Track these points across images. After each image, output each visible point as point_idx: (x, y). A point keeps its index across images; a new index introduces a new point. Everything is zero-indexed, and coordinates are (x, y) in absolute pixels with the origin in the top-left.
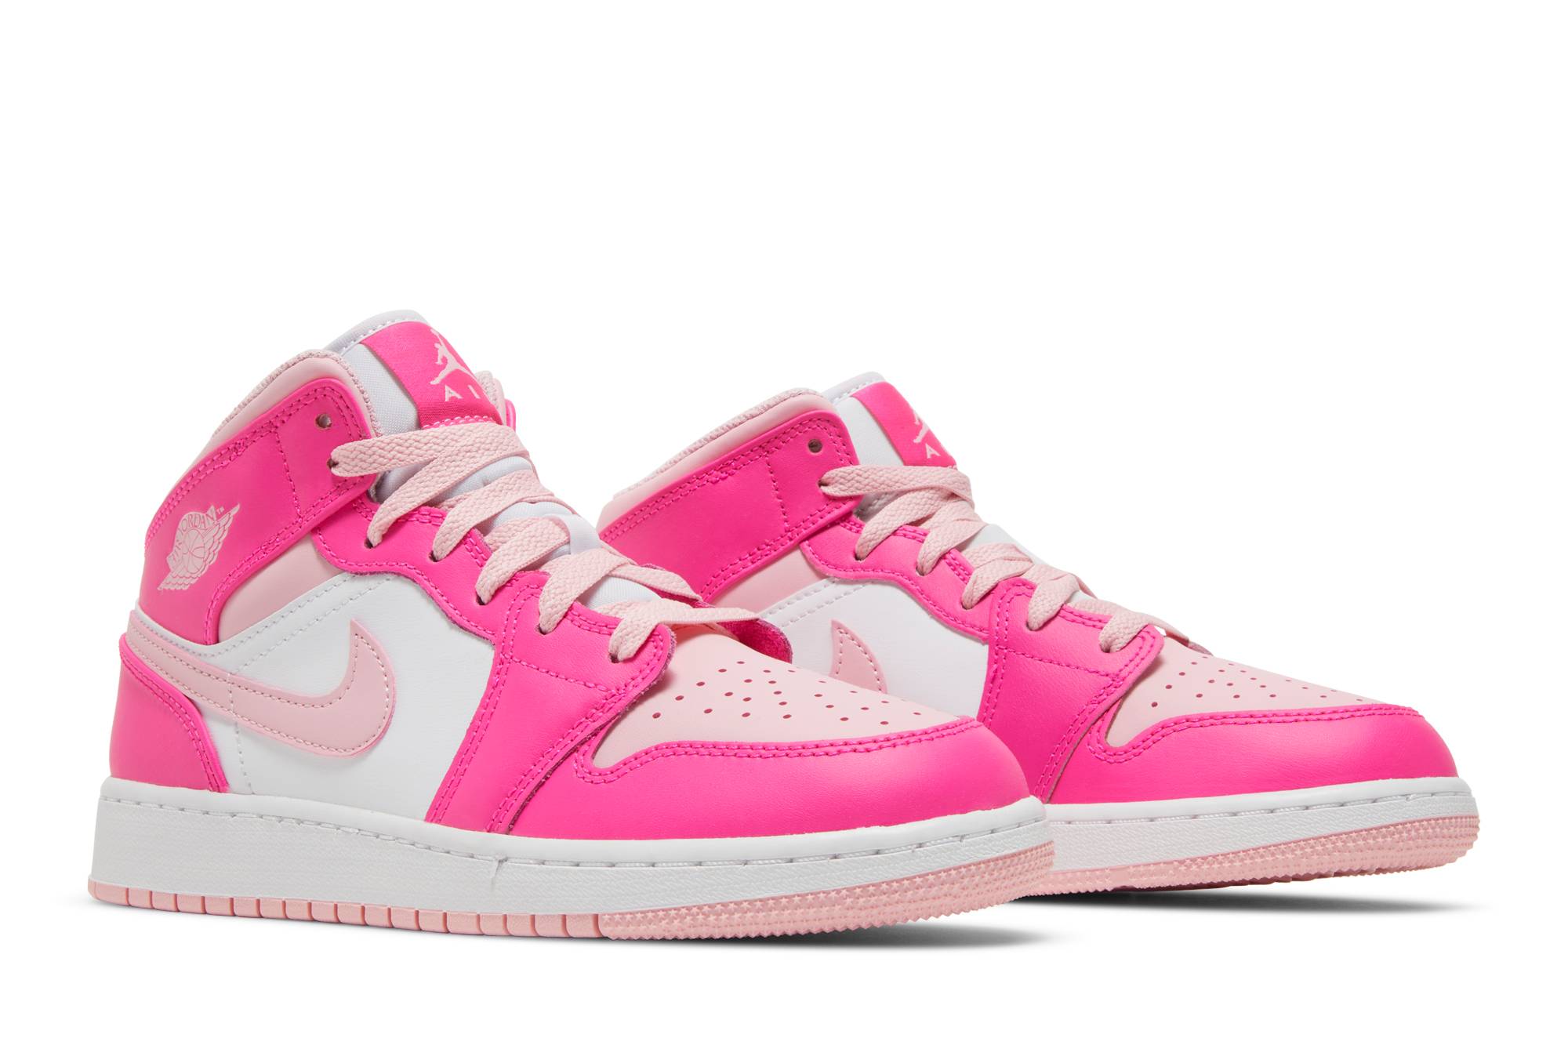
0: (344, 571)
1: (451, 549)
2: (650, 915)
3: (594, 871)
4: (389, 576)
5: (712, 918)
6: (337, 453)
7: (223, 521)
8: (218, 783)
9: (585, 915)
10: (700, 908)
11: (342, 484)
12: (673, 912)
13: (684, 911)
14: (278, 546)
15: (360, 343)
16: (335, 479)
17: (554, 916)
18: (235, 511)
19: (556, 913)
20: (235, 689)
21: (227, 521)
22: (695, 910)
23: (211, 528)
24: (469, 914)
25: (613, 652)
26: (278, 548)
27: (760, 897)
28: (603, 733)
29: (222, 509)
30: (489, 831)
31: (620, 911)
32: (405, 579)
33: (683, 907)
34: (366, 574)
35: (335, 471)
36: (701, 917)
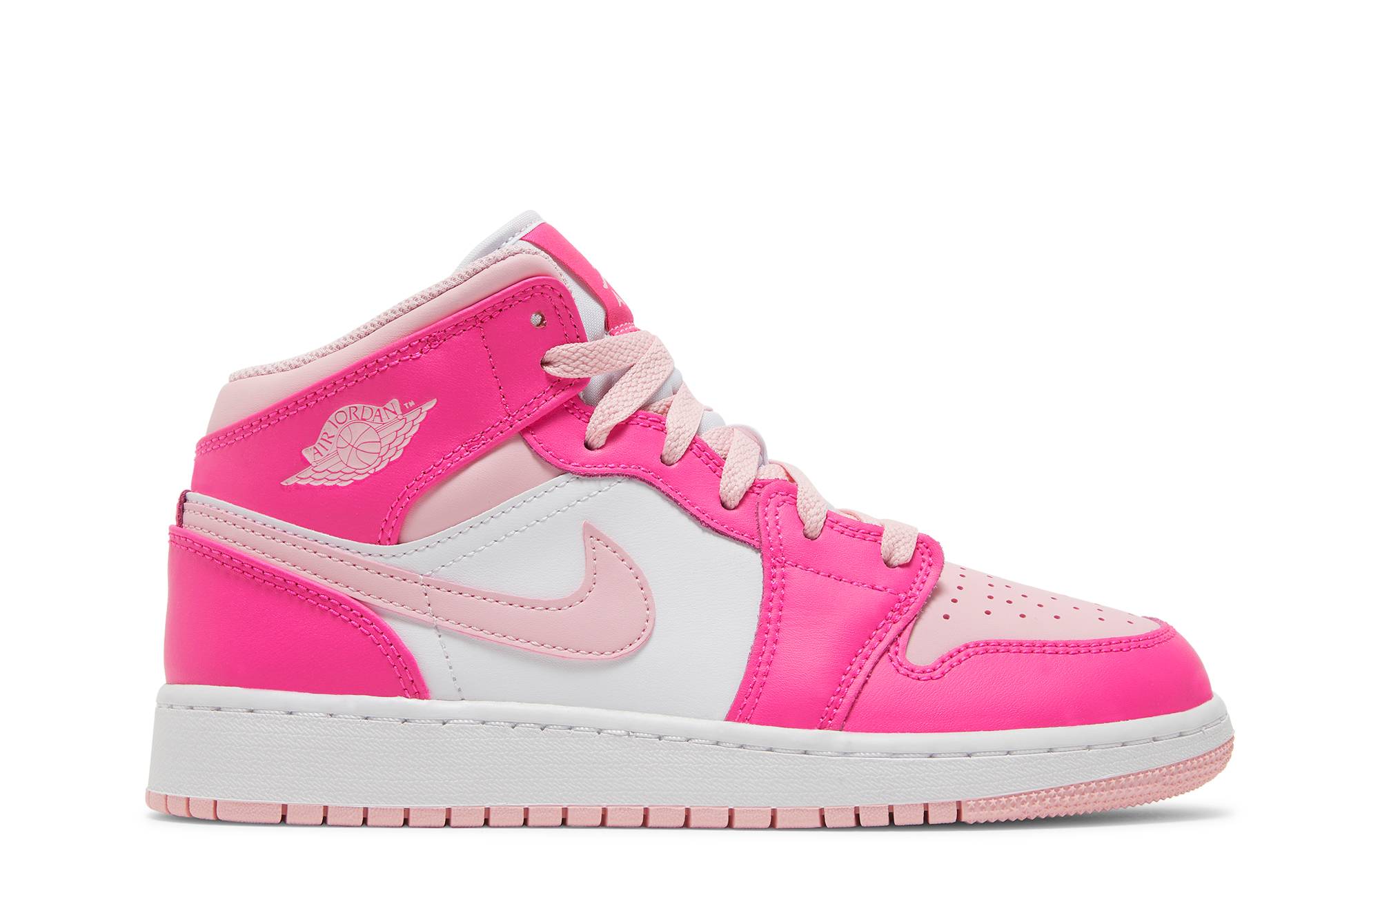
0: (565, 472)
1: (682, 454)
2: (1014, 798)
3: (954, 761)
4: (620, 479)
5: (1067, 798)
6: (553, 353)
7: (410, 416)
8: (415, 687)
9: (950, 802)
10: (1057, 790)
11: (558, 384)
12: (1034, 795)
13: (1043, 793)
14: (484, 444)
15: (521, 239)
16: (548, 376)
17: (916, 805)
18: (431, 405)
19: (919, 802)
20: (432, 589)
21: (418, 416)
22: (1053, 792)
23: (392, 423)
24: (808, 809)
25: (886, 558)
26: (484, 447)
27: (1105, 777)
28: (906, 632)
29: (412, 404)
30: (820, 729)
31: (985, 797)
32: (639, 481)
33: (1042, 790)
34: (597, 475)
35: (548, 369)
36: (1058, 798)
